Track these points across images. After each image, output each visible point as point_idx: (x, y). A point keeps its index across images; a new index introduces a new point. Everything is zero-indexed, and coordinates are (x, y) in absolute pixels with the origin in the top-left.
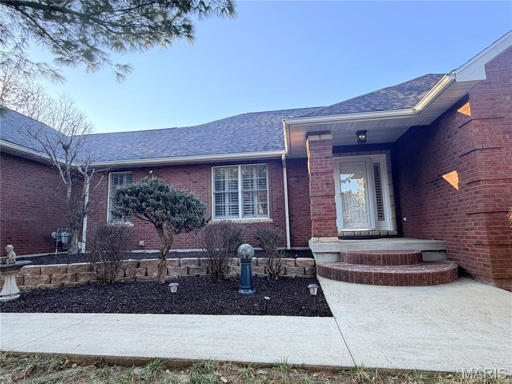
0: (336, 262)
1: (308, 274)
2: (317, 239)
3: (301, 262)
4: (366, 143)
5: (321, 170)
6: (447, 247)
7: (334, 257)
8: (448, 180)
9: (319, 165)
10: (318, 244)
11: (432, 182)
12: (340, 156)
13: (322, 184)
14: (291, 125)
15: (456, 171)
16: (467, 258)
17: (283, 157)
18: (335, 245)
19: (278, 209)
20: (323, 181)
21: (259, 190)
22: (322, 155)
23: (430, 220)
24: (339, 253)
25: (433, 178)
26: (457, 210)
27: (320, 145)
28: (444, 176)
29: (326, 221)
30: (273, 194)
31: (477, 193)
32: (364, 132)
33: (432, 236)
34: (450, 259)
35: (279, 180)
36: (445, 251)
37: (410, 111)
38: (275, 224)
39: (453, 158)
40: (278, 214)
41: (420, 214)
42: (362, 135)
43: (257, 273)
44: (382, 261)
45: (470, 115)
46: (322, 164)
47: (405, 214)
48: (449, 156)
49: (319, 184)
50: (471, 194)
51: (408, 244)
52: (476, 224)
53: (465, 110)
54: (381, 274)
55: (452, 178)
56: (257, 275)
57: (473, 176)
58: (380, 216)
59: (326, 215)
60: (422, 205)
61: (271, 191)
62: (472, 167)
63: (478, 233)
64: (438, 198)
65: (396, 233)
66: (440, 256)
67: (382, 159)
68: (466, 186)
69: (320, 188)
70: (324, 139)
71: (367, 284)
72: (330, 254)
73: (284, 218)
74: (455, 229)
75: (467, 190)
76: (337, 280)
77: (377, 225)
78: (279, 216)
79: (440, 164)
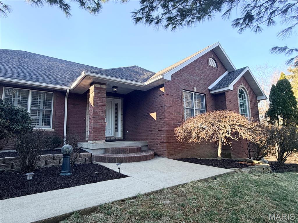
0: (103, 153)
1: (87, 161)
2: (94, 141)
3: (84, 155)
4: (117, 93)
5: (99, 104)
6: (149, 144)
7: (102, 151)
8: (152, 116)
9: (98, 100)
10: (95, 144)
11: (144, 116)
12: (109, 97)
13: (99, 111)
14: (87, 75)
15: (155, 113)
16: (157, 148)
17: (68, 91)
18: (103, 145)
19: (59, 123)
20: (100, 109)
21: (45, 109)
22: (101, 96)
23: (141, 132)
24: (105, 149)
25: (145, 114)
26: (154, 128)
27: (100, 90)
28: (150, 114)
29: (100, 131)
30: (56, 113)
31: (164, 122)
32: (116, 87)
33: (142, 140)
34: (149, 149)
35: (61, 104)
36: (148, 146)
37: (142, 84)
38: (56, 132)
39: (155, 107)
40: (58, 126)
41: (137, 130)
42: (115, 89)
43: (54, 165)
44: (129, 151)
45: (164, 92)
46: (100, 101)
47: (128, 129)
48: (153, 106)
49: (98, 111)
50: (161, 123)
51: (135, 143)
52: (162, 135)
53: (162, 89)
54: (131, 157)
55: (154, 115)
56: (53, 165)
57: (163, 115)
58: (116, 130)
59: (100, 128)
60: (138, 125)
61: (55, 111)
62: (163, 112)
63: (163, 138)
64: (146, 123)
65: (122, 138)
66: (145, 148)
67: (119, 101)
68: (160, 119)
69: (98, 114)
70: (102, 87)
71: (125, 162)
72: (100, 150)
73: (63, 129)
74: (153, 137)
75: (160, 121)
76: (109, 162)
77: (115, 134)
78: (59, 128)
79: (149, 109)
